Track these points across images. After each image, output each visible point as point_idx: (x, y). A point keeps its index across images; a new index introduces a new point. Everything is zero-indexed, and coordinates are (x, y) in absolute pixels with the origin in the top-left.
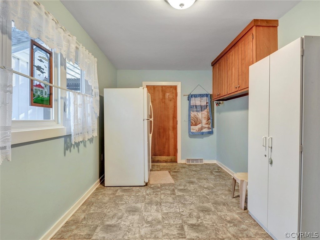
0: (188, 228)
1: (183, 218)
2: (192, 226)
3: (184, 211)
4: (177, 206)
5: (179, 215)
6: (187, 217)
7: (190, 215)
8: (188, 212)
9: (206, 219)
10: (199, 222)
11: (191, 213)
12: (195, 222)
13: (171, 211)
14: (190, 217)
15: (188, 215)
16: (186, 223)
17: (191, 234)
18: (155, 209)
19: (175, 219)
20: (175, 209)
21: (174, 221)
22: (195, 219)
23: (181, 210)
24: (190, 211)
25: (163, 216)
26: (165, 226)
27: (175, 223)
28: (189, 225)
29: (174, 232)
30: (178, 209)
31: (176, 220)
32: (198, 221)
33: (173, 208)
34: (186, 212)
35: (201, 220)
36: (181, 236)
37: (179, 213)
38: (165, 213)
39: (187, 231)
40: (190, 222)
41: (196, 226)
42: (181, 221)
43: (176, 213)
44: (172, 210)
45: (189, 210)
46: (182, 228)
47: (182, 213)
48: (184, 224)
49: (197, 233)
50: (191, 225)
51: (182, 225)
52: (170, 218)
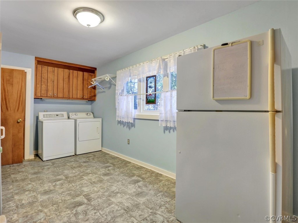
0: (83, 201)
1: (92, 207)
2: (80, 204)
3: (94, 214)
4: (106, 217)
5: (97, 208)
6: (88, 209)
7: (85, 213)
8: (89, 215)
9: (68, 215)
10: (74, 210)
11: (86, 215)
12: (78, 208)
13: (107, 208)
14: (85, 211)
15: (88, 212)
16: (87, 205)
17: (80, 199)
18: (124, 203)
19: (99, 203)
20: (106, 212)
21: (98, 201)
22: (79, 211)
23: (98, 213)
24: (87, 217)
25: (110, 201)
26: (102, 196)
27: (97, 201)
28: (84, 203)
29: (93, 195)
30: (102, 214)
31: (97, 203)
32: (76, 211)
33: (107, 212)
34: (91, 214)
35: (73, 213)
36: (87, 195)
37: (98, 210)
38: (112, 204)
39: (84, 199)
40: (83, 206)
41: (77, 206)
42: (92, 204)
43: (101, 209)
44: (107, 210)
45: (89, 218)
46: (89, 200)
47: (95, 211)
48: (89, 202)
49: (75, 202)
50: (82, 205)
51: (89, 201)
52: (103, 203)
